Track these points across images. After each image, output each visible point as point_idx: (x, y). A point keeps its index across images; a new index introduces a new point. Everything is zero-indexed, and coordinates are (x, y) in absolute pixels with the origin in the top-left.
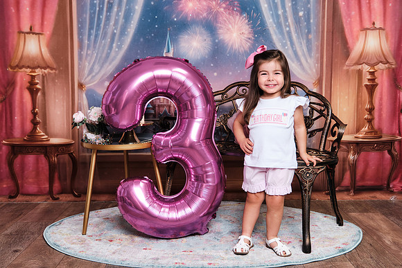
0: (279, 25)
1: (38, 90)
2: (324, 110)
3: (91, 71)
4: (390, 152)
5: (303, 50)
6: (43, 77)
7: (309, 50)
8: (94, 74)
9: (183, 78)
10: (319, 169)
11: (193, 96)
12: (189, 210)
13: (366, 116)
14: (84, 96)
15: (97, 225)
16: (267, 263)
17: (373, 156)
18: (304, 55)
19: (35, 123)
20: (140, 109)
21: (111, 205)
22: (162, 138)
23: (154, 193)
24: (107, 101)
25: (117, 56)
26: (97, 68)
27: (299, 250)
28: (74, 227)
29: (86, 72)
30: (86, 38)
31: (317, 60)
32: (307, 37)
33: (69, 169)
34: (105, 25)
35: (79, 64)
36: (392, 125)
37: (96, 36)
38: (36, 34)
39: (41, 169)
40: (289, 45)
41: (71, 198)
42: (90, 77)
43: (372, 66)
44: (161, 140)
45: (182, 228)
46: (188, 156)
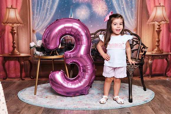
0: (119, 5)
1: (15, 33)
2: (138, 41)
3: (38, 25)
4: (166, 59)
5: (129, 15)
6: (17, 27)
7: (132, 15)
8: (39, 26)
9: (77, 27)
10: (136, 66)
11: (82, 35)
12: (80, 84)
13: (156, 44)
14: (35, 35)
15: (41, 91)
16: (113, 107)
17: (159, 61)
18: (130, 17)
19: (14, 47)
20: (59, 40)
21: (47, 82)
22: (69, 53)
23: (65, 77)
24: (44, 37)
25: (49, 18)
26: (40, 23)
27: (127, 101)
28: (31, 92)
29: (36, 25)
30: (35, 10)
31: (135, 20)
32: (131, 10)
33: (29, 67)
34: (44, 5)
35: (33, 22)
36: (167, 48)
37: (40, 10)
38: (14, 9)
39: (16, 67)
40: (123, 13)
41: (30, 79)
42: (37, 27)
43: (159, 22)
44: (68, 54)
45: (77, 92)
46: (80, 61)
